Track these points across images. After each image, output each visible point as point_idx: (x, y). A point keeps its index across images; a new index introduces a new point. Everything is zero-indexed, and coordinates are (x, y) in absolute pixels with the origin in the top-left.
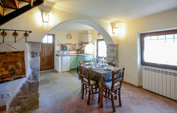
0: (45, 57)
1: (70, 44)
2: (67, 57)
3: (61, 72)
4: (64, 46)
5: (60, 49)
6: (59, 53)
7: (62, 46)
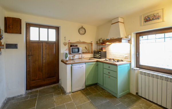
0: (44, 65)
1: (84, 43)
2: (81, 65)
3: (70, 93)
4: (74, 46)
5: (67, 52)
6: (66, 58)
7: (71, 46)
